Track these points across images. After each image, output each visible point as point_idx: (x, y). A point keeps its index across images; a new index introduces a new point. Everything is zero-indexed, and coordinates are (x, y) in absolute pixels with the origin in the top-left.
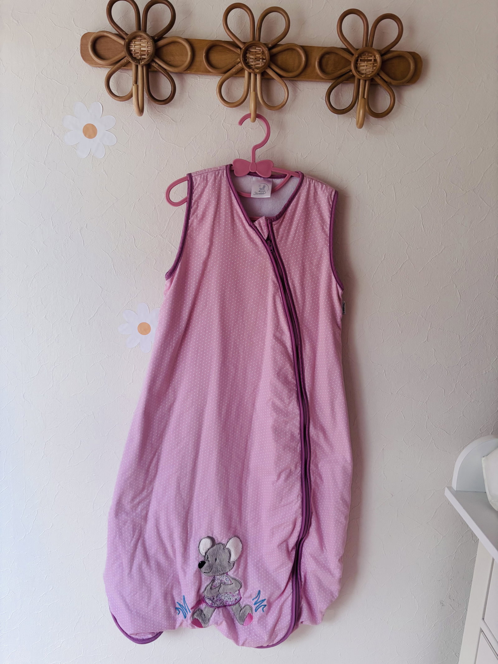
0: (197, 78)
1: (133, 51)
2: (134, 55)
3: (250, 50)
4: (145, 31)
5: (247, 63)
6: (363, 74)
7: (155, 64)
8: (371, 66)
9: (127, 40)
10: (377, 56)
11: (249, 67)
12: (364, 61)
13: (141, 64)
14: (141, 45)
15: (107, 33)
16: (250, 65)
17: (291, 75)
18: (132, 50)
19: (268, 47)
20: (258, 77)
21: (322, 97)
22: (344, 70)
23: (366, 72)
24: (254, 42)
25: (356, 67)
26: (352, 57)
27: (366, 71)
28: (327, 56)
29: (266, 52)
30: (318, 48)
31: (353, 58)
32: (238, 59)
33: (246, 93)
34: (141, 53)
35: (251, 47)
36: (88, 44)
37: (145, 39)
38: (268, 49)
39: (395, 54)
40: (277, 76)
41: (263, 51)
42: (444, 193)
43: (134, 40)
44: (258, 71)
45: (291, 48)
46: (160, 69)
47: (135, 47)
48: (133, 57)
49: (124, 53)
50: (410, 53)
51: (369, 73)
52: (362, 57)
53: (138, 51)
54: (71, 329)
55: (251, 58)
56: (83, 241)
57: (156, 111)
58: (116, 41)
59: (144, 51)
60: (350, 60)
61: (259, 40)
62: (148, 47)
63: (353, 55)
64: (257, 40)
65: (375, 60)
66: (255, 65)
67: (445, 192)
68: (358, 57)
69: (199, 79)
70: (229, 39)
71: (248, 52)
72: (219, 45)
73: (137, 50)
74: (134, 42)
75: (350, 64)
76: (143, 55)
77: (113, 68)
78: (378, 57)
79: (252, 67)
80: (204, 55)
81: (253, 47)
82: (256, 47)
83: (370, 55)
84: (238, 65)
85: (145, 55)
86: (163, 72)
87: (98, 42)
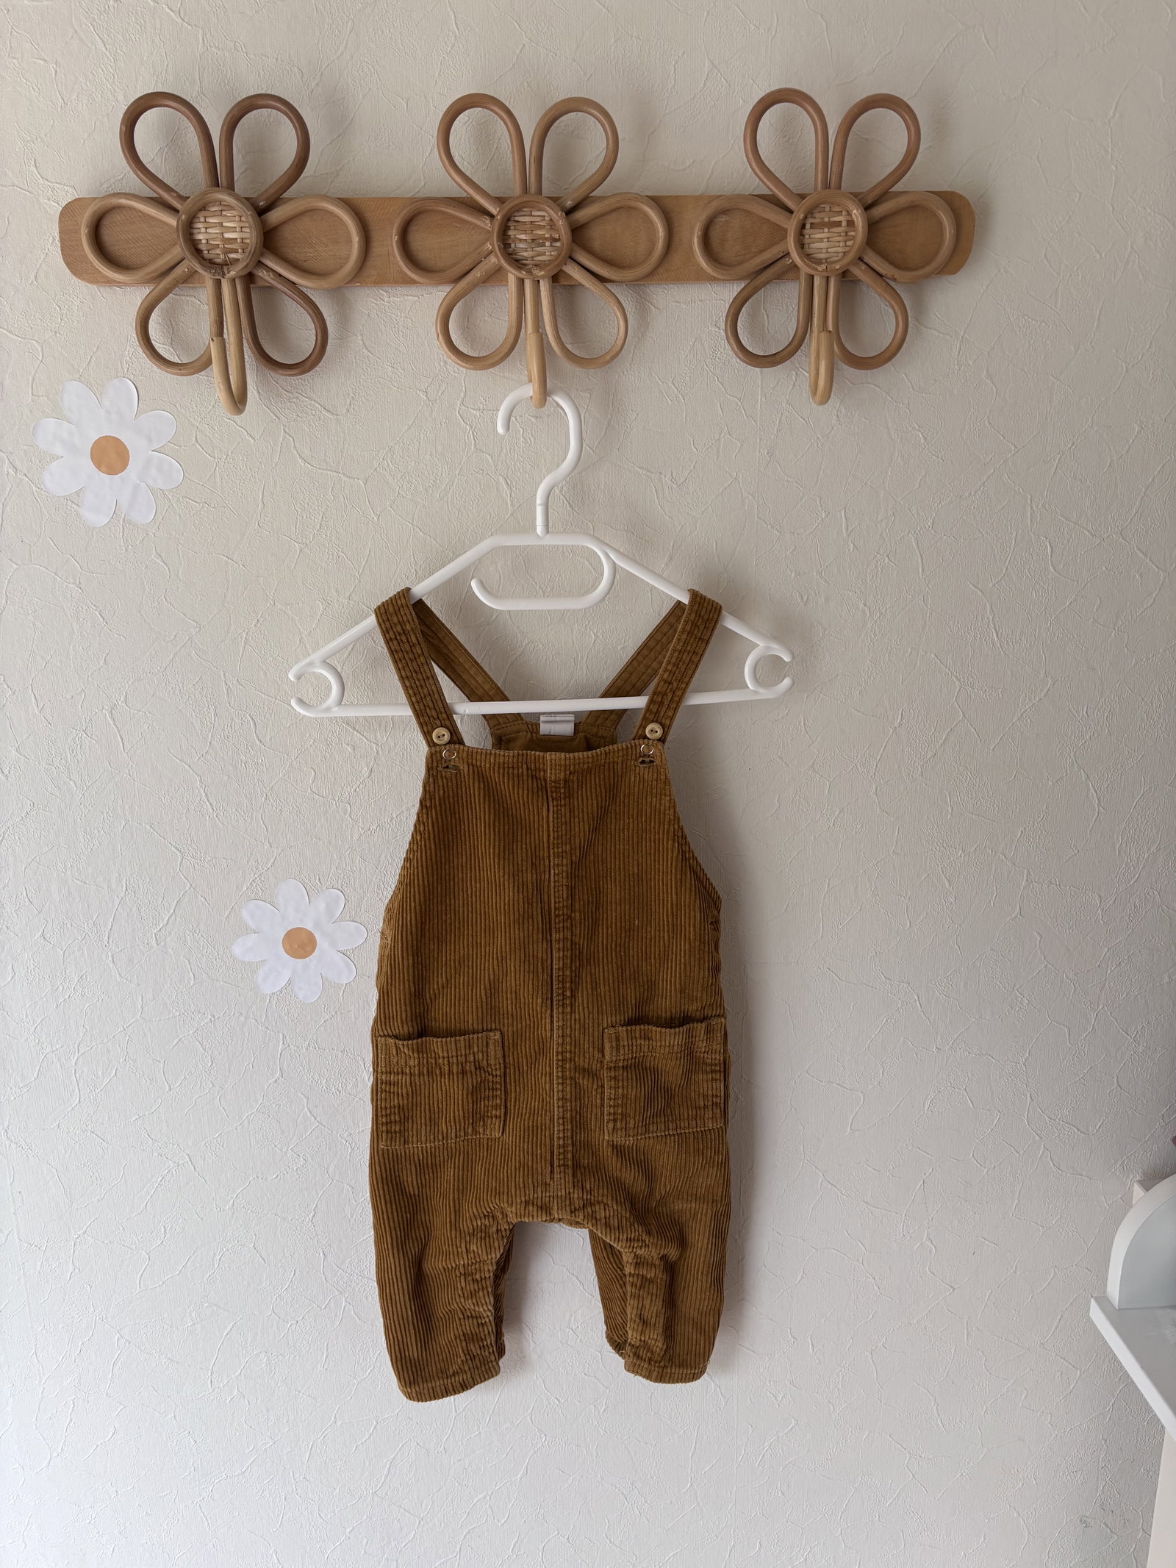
0: (383, 295)
1: (204, 241)
2: (205, 252)
3: (517, 219)
4: (231, 187)
5: (510, 254)
6: (819, 262)
7: (265, 272)
8: (838, 239)
9: (183, 216)
10: (855, 211)
11: (518, 263)
12: (822, 225)
13: (227, 276)
14: (224, 224)
15: (128, 199)
16: (520, 257)
17: (630, 274)
18: (201, 240)
19: (563, 209)
20: (544, 287)
21: (716, 322)
22: (768, 256)
23: (827, 255)
24: (525, 199)
25: (801, 245)
26: (790, 218)
27: (827, 252)
28: (723, 219)
29: (561, 223)
30: (698, 198)
31: (792, 220)
32: (486, 242)
33: (514, 331)
34: (226, 246)
35: (518, 211)
36: (80, 229)
37: (232, 208)
38: (564, 214)
39: (902, 201)
40: (594, 280)
41: (551, 220)
42: (1046, 546)
43: (203, 213)
44: (543, 273)
45: (624, 208)
46: (281, 284)
47: (206, 233)
48: (205, 260)
49: (178, 250)
50: (939, 194)
51: (837, 259)
52: (815, 218)
53: (218, 243)
54: (113, 959)
55: (521, 240)
56: (121, 737)
57: (281, 390)
58: (153, 218)
59: (231, 242)
60: (785, 226)
61: (540, 191)
62: (243, 230)
63: (791, 212)
64: (533, 190)
65: (851, 223)
66: (533, 257)
67: (1048, 544)
68: (806, 218)
69: (386, 299)
70: (457, 193)
71: (511, 224)
72: (432, 211)
73: (213, 239)
74: (202, 220)
75: (784, 237)
76: (231, 253)
77: (154, 289)
78: (857, 214)
79: (526, 262)
80: (395, 238)
81: (525, 209)
82: (532, 209)
83: (836, 209)
84: (487, 260)
85: (235, 251)
86: (291, 293)
87: (106, 222)
